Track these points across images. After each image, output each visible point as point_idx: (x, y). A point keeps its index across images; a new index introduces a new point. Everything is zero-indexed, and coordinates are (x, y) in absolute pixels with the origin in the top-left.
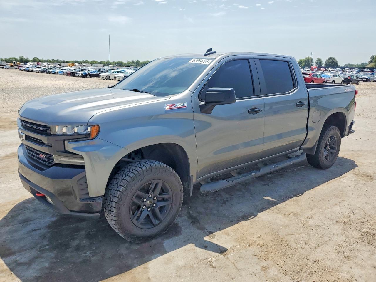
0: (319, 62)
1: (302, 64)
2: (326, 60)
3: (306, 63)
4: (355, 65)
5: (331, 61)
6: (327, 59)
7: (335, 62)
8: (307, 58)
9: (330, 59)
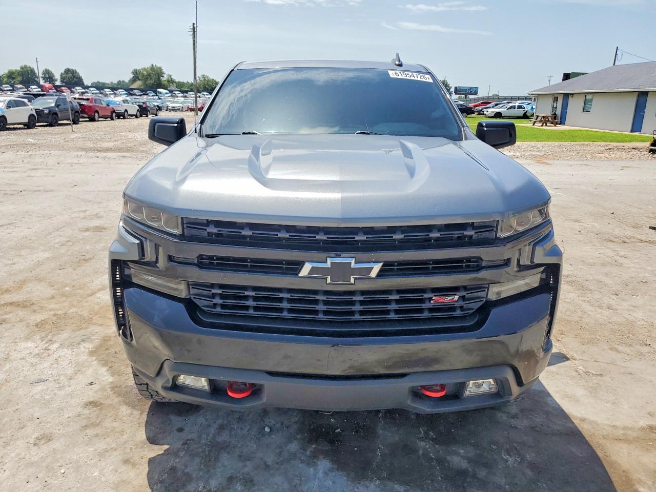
0: (49, 77)
1: (14, 78)
2: (62, 74)
3: (23, 78)
4: (108, 84)
5: (70, 75)
6: (63, 71)
7: (77, 78)
8: (22, 68)
9: (67, 71)
